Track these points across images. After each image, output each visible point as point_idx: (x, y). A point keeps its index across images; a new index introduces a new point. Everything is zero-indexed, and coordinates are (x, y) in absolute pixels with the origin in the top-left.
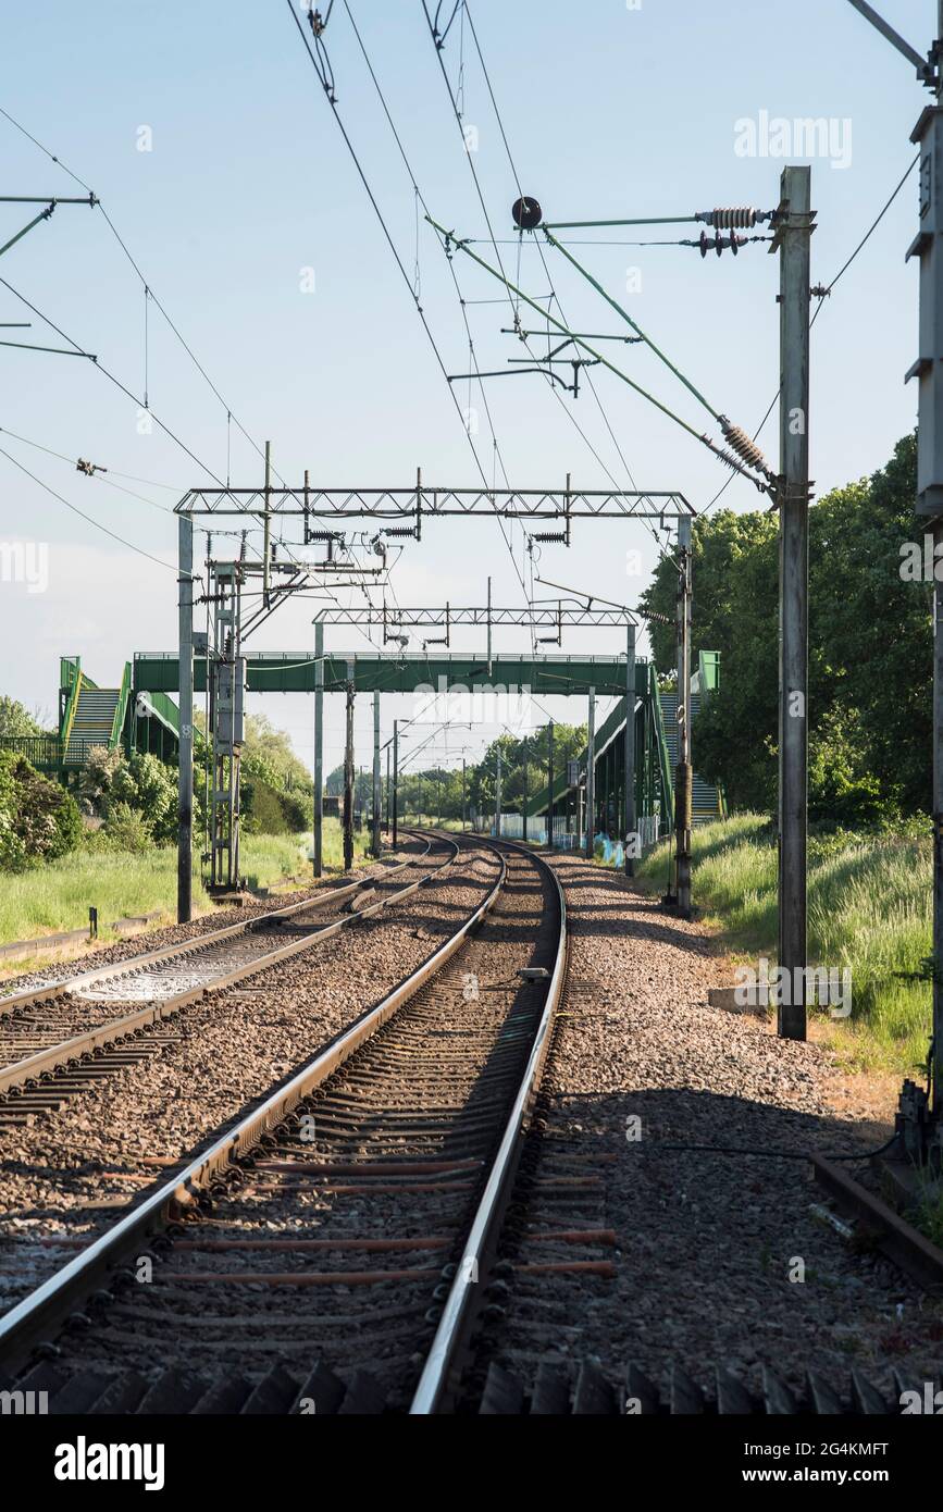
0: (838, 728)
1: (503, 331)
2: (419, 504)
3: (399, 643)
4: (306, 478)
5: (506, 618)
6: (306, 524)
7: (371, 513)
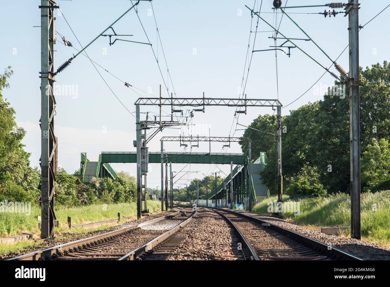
0: (305, 172)
1: (269, 38)
2: (204, 102)
3: (185, 146)
4: (172, 95)
5: (215, 139)
6: (172, 108)
7: (190, 105)
